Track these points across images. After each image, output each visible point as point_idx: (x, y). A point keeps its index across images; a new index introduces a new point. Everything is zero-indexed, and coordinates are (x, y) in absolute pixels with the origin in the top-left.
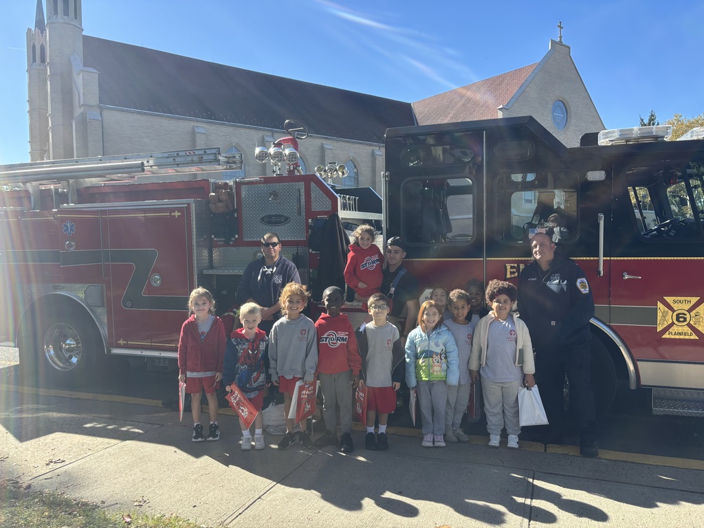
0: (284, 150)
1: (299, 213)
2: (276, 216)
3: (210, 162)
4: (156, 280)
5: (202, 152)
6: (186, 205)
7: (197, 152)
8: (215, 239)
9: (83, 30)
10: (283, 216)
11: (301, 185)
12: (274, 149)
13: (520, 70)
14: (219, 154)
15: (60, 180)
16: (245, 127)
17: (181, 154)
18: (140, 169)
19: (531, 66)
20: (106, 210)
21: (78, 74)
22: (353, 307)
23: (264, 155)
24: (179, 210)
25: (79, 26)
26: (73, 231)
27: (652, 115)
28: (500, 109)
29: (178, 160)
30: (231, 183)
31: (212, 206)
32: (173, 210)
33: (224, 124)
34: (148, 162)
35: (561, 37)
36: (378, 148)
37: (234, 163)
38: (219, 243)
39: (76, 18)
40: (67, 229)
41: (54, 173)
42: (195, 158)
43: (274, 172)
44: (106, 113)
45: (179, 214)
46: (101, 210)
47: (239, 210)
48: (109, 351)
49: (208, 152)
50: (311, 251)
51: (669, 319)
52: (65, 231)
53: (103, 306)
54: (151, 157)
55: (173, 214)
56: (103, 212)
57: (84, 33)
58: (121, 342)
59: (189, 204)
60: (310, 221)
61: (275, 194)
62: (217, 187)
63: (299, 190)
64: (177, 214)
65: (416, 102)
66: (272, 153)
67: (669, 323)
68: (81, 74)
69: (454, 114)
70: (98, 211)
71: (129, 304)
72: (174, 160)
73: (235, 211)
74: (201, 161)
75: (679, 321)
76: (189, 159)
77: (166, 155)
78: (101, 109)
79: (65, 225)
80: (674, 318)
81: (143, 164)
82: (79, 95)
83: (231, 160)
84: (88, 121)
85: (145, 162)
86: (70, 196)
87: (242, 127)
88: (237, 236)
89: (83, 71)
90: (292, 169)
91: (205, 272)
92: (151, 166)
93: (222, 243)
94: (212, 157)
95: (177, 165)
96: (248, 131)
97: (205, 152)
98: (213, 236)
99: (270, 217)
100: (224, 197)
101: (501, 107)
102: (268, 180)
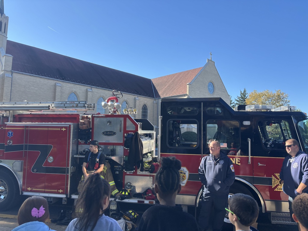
0: (114, 103)
1: (120, 131)
2: (109, 132)
3: (81, 107)
4: (51, 159)
5: (78, 103)
6: (69, 126)
7: (75, 103)
8: (80, 141)
9: (7, 38)
10: (113, 132)
11: (122, 119)
12: (111, 103)
13: (195, 69)
14: (86, 104)
15: (6, 111)
16: (79, 85)
17: (67, 103)
18: (48, 108)
19: (200, 68)
20: (28, 126)
21: (3, 57)
22: (143, 174)
23: (106, 105)
24: (65, 127)
25: (6, 36)
26: (12, 135)
27: (245, 90)
28: (188, 84)
29: (66, 105)
30: (90, 116)
31: (80, 126)
32: (62, 127)
33: (69, 83)
34: (51, 105)
35: (211, 58)
36: (137, 97)
37: (91, 107)
38: (81, 143)
39: (5, 32)
40: (9, 135)
41: (4, 108)
42: (74, 105)
43: (110, 112)
44: (14, 75)
45: (65, 129)
46: (26, 126)
47: (92, 129)
48: (22, 193)
49: (81, 103)
50: (125, 148)
51: (277, 183)
52: (8, 135)
53: (21, 171)
54: (53, 103)
55: (62, 129)
56: (27, 127)
57: (7, 39)
58: (29, 189)
59: (70, 125)
60: (125, 134)
61: (110, 122)
62: (83, 118)
63: (121, 121)
64: (64, 129)
65: (153, 79)
66: (110, 105)
67: (277, 184)
68: (5, 57)
69: (169, 85)
70: (24, 126)
71: (35, 170)
72: (64, 105)
73: (90, 129)
74: (77, 106)
75: (281, 184)
76: (72, 105)
77: (60, 103)
78: (12, 73)
79: (9, 133)
80: (279, 182)
81: (49, 106)
82: (2, 66)
83: (89, 106)
84: (5, 77)
85: (50, 105)
86: (9, 118)
87: (78, 84)
88: (90, 140)
89: (5, 55)
90: (115, 110)
91: (75, 156)
92: (53, 107)
93: (83, 143)
94: (83, 105)
95: (66, 107)
96: (80, 86)
97: (79, 103)
98: (79, 140)
99: (107, 132)
100: (86, 123)
101: (188, 83)
102: (107, 116)
